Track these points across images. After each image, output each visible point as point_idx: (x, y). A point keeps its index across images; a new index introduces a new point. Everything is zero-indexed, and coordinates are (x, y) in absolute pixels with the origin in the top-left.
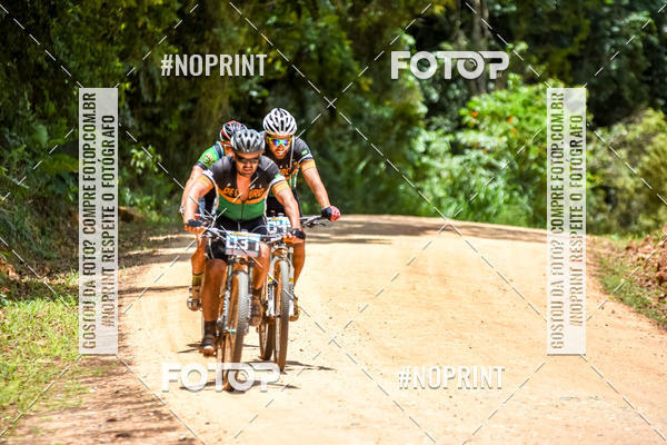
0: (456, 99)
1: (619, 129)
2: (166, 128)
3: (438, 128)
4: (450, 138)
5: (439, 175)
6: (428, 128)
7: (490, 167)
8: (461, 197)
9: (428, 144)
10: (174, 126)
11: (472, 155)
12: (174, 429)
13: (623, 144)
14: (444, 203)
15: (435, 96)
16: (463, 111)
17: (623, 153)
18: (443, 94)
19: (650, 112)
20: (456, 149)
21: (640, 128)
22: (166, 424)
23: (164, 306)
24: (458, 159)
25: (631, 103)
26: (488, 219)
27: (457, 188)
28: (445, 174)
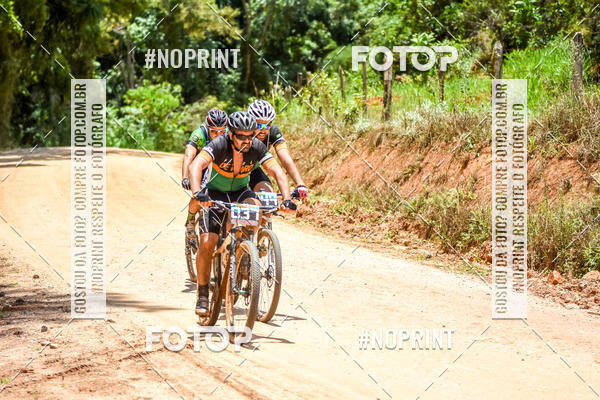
0: (120, 92)
1: (196, 105)
3: (112, 105)
4: (117, 110)
7: (136, 123)
8: (123, 137)
11: (128, 117)
13: (198, 112)
14: (115, 140)
15: (110, 91)
16: (125, 96)
17: (198, 116)
18: (114, 89)
19: (210, 97)
20: (120, 115)
21: (206, 104)
24: (121, 120)
25: (201, 92)
26: (136, 147)
27: (121, 133)
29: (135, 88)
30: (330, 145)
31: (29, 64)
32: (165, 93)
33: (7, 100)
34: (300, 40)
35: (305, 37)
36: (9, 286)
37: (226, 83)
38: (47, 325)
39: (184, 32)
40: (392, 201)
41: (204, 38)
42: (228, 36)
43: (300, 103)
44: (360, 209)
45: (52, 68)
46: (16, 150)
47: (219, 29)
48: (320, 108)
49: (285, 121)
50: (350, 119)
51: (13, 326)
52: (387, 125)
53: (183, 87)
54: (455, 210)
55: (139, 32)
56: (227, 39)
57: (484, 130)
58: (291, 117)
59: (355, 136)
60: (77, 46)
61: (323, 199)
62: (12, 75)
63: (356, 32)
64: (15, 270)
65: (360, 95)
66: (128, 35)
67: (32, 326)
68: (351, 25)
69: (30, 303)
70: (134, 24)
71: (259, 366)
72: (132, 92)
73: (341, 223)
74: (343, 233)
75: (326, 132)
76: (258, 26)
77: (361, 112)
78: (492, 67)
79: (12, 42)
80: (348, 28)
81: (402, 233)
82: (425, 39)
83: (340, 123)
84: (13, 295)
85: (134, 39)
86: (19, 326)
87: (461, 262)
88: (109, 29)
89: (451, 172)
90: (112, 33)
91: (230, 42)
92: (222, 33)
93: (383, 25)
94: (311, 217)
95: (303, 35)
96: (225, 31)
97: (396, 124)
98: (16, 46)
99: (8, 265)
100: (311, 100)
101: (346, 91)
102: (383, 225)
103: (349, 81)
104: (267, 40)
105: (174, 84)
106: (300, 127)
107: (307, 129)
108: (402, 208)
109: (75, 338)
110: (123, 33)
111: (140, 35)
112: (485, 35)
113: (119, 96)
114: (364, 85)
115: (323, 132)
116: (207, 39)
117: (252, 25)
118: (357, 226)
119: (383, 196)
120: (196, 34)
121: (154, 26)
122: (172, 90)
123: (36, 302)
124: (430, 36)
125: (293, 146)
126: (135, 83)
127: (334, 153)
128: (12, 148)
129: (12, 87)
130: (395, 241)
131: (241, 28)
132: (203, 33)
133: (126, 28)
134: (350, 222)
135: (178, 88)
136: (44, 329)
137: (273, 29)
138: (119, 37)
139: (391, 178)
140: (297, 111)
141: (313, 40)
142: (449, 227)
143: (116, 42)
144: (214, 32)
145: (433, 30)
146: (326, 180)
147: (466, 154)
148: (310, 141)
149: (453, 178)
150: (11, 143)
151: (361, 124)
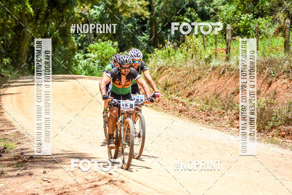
0: (85, 46)
2: (13, 54)
3: (81, 53)
4: (84, 55)
5: (81, 64)
6: (78, 53)
7: (94, 62)
8: (87, 70)
9: (78, 57)
10: (14, 53)
11: (89, 59)
12: (14, 129)
14: (83, 71)
15: (80, 45)
16: (87, 48)
18: (82, 44)
20: (85, 58)
22: (13, 128)
23: (12, 98)
24: (86, 60)
25: (128, 46)
26: (93, 75)
27: (86, 68)
28: (83, 64)
29: (93, 43)
30: (197, 74)
31: (37, 31)
32: (109, 46)
33: (25, 50)
34: (181, 18)
35: (184, 16)
36: (26, 149)
37: (142, 41)
38: (46, 170)
39: (119, 14)
40: (230, 104)
41: (130, 17)
42: (143, 15)
43: (181, 52)
44: (213, 109)
45: (48, 33)
46: (29, 76)
47: (138, 12)
48: (192, 55)
49: (173, 61)
50: (208, 60)
51: (28, 171)
52: (228, 64)
53: (119, 43)
54: (264, 109)
55: (95, 13)
56: (142, 17)
57: (280, 66)
58: (176, 59)
59: (210, 69)
60: (62, 21)
61: (194, 103)
62: (28, 36)
63: (211, 14)
64: (29, 141)
65: (213, 48)
66: (89, 15)
67: (38, 171)
68: (209, 10)
69: (37, 158)
70: (93, 9)
71: (160, 192)
72: (91, 46)
73: (203, 116)
74: (204, 122)
75: (195, 67)
76: (159, 10)
77: (213, 56)
78: (285, 32)
79: (28, 19)
80: (207, 11)
81: (236, 122)
82: (248, 17)
83: (202, 62)
84: (28, 154)
85: (92, 18)
86: (31, 171)
87: (267, 137)
88: (80, 12)
89: (262, 89)
90: (81, 14)
91: (144, 19)
92: (140, 14)
93: (226, 10)
94: (187, 113)
95: (183, 15)
96: (141, 13)
97: (232, 63)
98: (29, 21)
99: (25, 138)
100: (187, 50)
101: (206, 45)
102: (226, 117)
103: (207, 40)
104: (164, 18)
105: (114, 41)
106: (181, 65)
107: (185, 66)
108: (236, 108)
109: (61, 177)
110: (87, 14)
111: (96, 15)
112: (280, 15)
113: (85, 48)
114: (216, 42)
115: (194, 67)
116: (131, 17)
117: (156, 10)
118: (212, 118)
119: (226, 102)
120: (126, 15)
121: (103, 10)
122: (112, 45)
123: (40, 158)
124: (251, 16)
125: (178, 75)
126: (93, 40)
127: (199, 78)
128: (28, 75)
129: (28, 43)
130: (232, 126)
131: (150, 12)
132: (129, 14)
133: (88, 11)
134: (208, 115)
135: (116, 43)
136: (45, 172)
137: (167, 12)
138: (85, 16)
139: (230, 92)
140: (179, 56)
141: (188, 18)
142: (261, 118)
143: (83, 19)
144: (136, 14)
145: (253, 12)
146: (195, 93)
147: (270, 79)
148: (186, 72)
149: (263, 92)
150: (27, 73)
151: (214, 63)
